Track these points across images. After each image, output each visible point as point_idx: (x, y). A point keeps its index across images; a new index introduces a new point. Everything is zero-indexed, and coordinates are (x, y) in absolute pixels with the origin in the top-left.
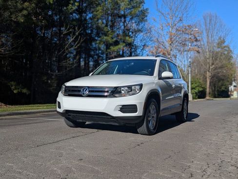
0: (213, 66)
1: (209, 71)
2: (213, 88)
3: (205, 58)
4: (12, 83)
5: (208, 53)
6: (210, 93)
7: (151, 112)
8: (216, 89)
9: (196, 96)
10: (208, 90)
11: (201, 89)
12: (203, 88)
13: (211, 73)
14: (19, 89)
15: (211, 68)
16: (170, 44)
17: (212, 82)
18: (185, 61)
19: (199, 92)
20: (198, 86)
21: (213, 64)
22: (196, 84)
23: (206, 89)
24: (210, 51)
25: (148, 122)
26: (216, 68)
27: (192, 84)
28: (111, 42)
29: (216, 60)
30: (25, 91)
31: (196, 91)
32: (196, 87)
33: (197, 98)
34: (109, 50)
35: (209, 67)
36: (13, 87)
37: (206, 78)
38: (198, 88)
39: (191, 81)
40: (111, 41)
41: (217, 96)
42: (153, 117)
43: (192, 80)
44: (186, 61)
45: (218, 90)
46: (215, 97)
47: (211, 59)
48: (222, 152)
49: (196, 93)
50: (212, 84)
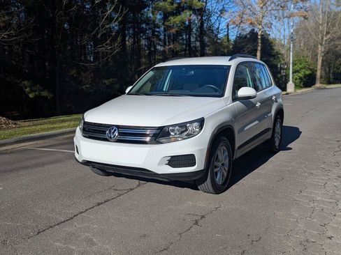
0: (329, 36)
1: (321, 45)
2: (327, 69)
3: (316, 23)
4: (26, 83)
5: (321, 16)
6: (321, 77)
7: (220, 157)
8: (332, 71)
9: (300, 83)
10: (318, 73)
11: (308, 72)
12: (311, 70)
13: (325, 48)
14: (36, 91)
15: (325, 39)
16: (262, 8)
17: (326, 61)
18: (284, 30)
19: (306, 76)
20: (304, 68)
21: (328, 33)
22: (300, 64)
23: (316, 71)
24: (324, 13)
25: (214, 175)
26: (332, 40)
27: (294, 64)
28: (169, 10)
29: (333, 25)
30: (45, 94)
31: (301, 75)
32: (301, 69)
33: (302, 85)
34: (167, 23)
35: (322, 38)
36: (28, 90)
37: (316, 55)
38: (304, 70)
39: (293, 61)
40: (169, 8)
41: (332, 80)
42: (223, 164)
43: (295, 59)
44: (287, 30)
45: (334, 73)
46: (330, 83)
47: (326, 24)
48: (329, 234)
49: (301, 78)
50: (325, 63)
